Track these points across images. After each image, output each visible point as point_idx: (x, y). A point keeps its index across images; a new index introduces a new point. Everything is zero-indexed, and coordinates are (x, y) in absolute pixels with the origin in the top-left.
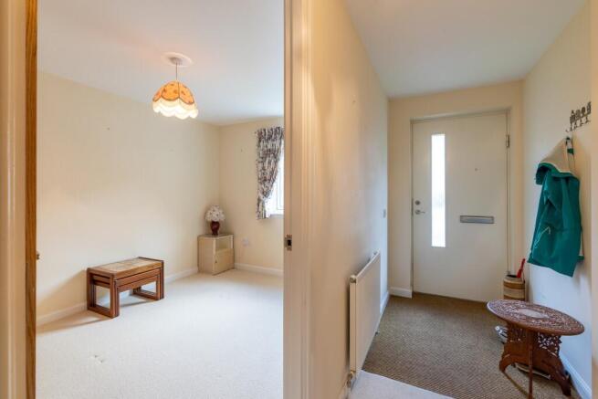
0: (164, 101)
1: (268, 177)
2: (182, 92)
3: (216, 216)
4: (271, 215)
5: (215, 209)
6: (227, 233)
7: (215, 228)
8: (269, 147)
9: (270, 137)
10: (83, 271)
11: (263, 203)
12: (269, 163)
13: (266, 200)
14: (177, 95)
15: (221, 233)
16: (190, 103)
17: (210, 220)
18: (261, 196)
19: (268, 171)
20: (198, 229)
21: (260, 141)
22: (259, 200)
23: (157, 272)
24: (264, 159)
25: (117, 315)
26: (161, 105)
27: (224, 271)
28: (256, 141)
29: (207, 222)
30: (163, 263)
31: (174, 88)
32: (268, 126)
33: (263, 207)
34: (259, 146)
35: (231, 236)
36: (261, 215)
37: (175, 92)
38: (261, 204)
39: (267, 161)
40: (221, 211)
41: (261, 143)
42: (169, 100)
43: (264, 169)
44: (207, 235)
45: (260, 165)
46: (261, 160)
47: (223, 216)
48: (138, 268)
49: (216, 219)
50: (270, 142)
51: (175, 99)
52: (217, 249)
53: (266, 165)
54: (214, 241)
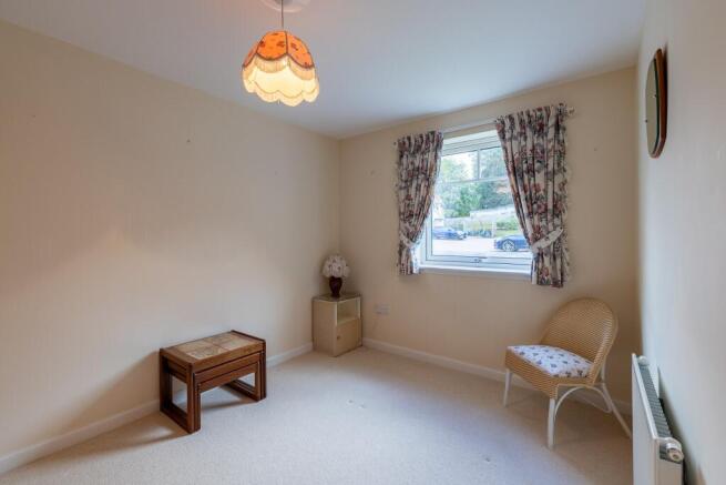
0: (260, 61)
1: (415, 211)
2: (293, 46)
3: (337, 268)
4: (421, 270)
5: (337, 259)
6: (353, 294)
7: (335, 287)
8: (417, 163)
9: (418, 148)
10: (155, 353)
11: (408, 251)
12: (418, 188)
13: (413, 245)
14: (284, 50)
15: (344, 293)
16: (307, 66)
17: (328, 276)
18: (405, 240)
19: (416, 202)
20: (312, 288)
21: (402, 156)
22: (402, 246)
23: (256, 358)
24: (408, 183)
25: (197, 428)
26: (256, 70)
27: (349, 351)
28: (395, 157)
29: (324, 277)
30: (264, 344)
31: (278, 39)
32: (414, 132)
33: (408, 256)
34: (400, 164)
35: (359, 299)
36: (405, 269)
37: (280, 44)
38: (404, 253)
39: (414, 185)
40: (344, 262)
41: (404, 160)
42: (270, 59)
43: (408, 197)
44: (324, 296)
45: (403, 194)
46: (403, 185)
47: (345, 268)
48: (229, 353)
49: (337, 274)
50: (419, 157)
51: (280, 57)
52: (340, 315)
53: (413, 191)
54: (334, 306)
